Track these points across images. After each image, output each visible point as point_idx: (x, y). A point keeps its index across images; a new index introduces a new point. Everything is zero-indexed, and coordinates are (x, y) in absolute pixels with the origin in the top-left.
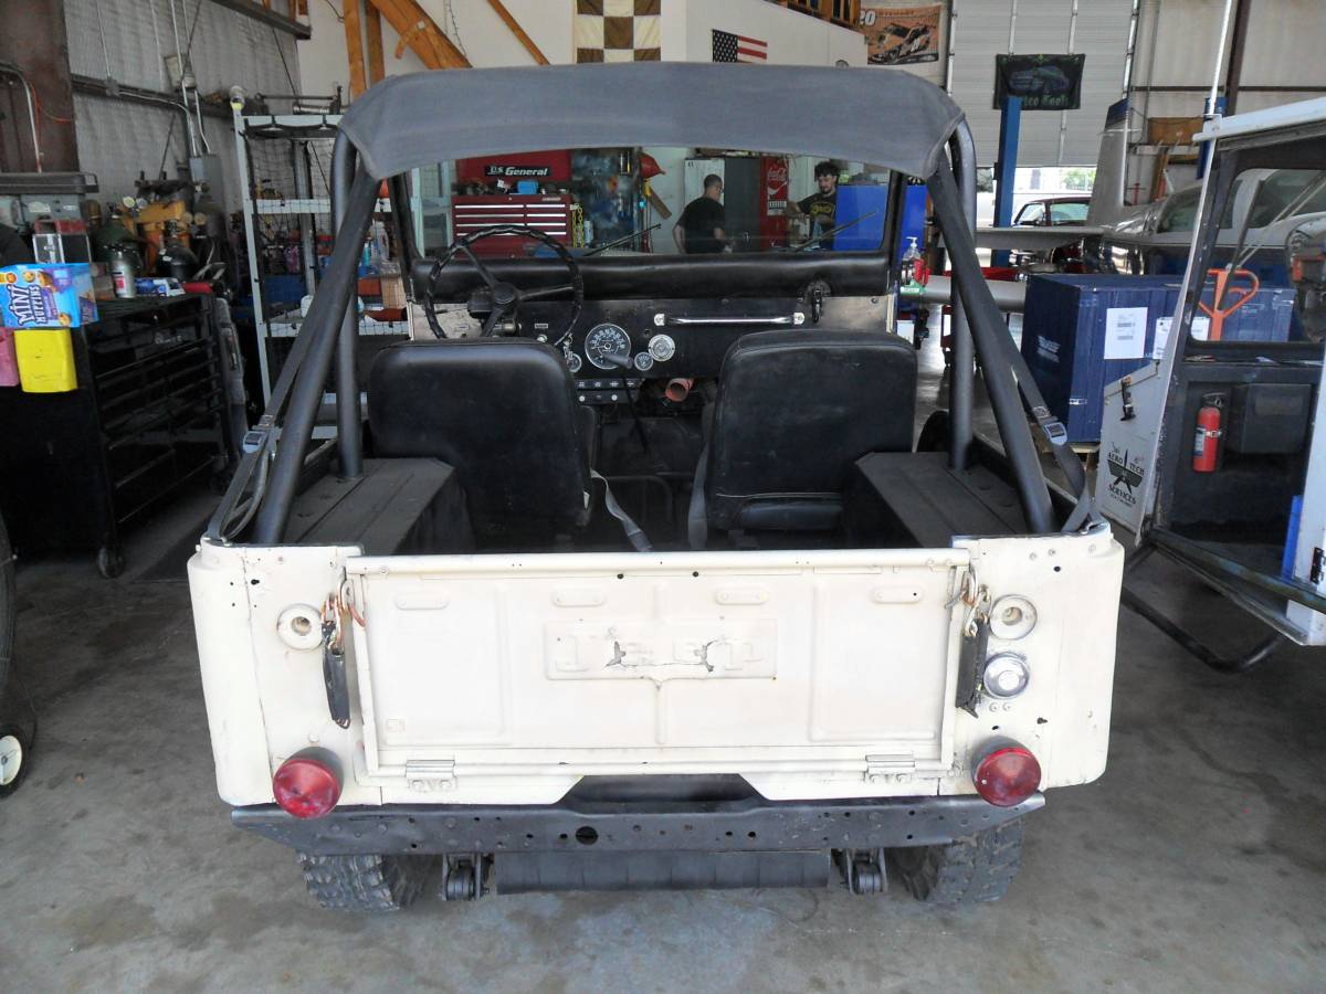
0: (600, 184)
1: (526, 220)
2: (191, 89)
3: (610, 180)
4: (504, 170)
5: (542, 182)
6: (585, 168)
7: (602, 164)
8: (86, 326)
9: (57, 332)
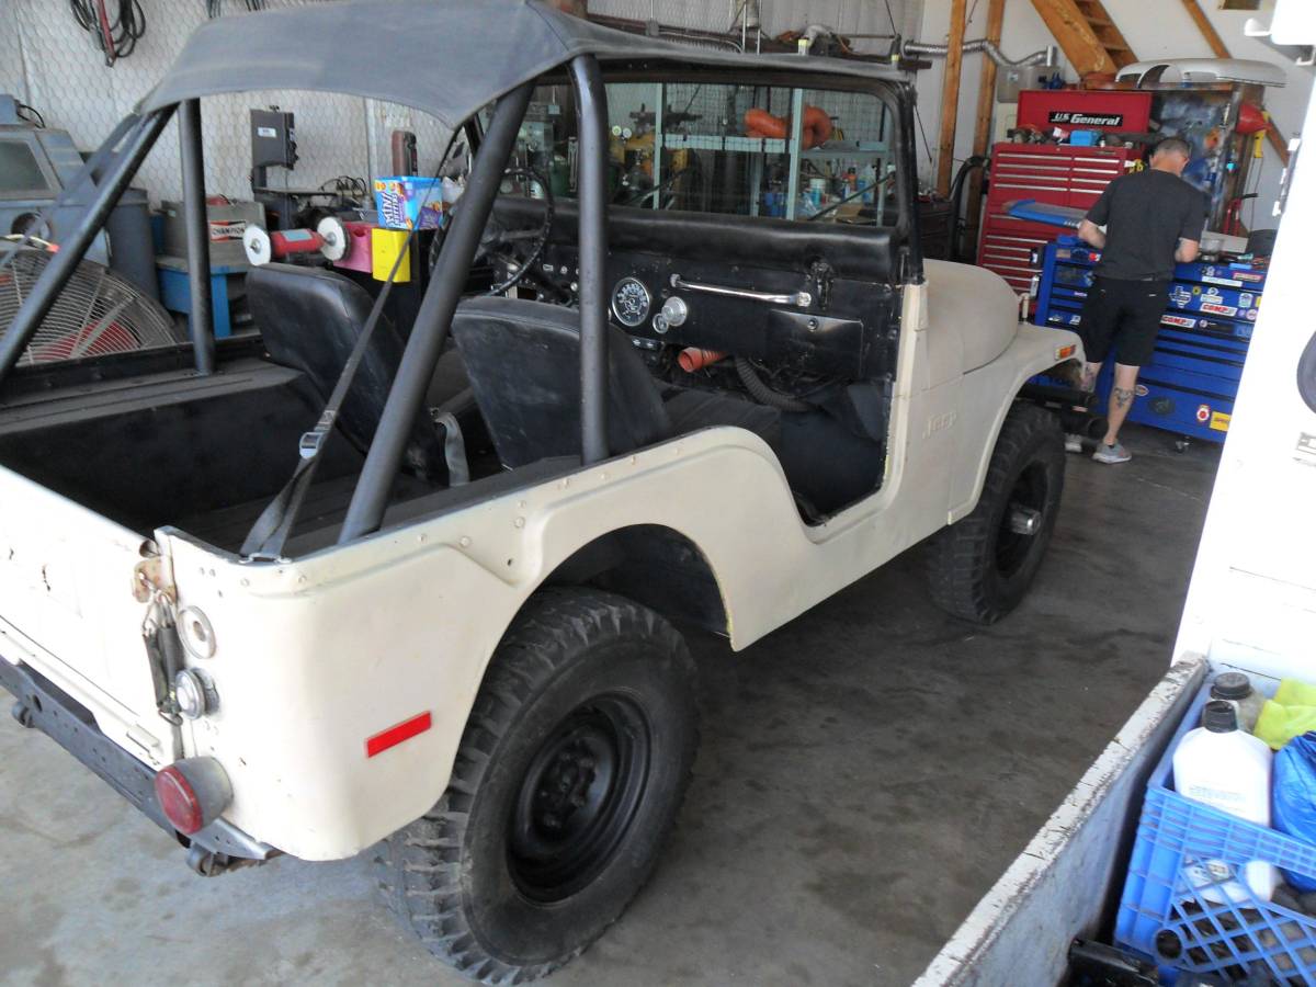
0: (1196, 140)
1: (1069, 185)
2: (753, 29)
3: (1209, 134)
4: (1070, 117)
5: (1105, 132)
6: (1182, 118)
7: (1206, 115)
8: (420, 232)
9: (395, 233)
